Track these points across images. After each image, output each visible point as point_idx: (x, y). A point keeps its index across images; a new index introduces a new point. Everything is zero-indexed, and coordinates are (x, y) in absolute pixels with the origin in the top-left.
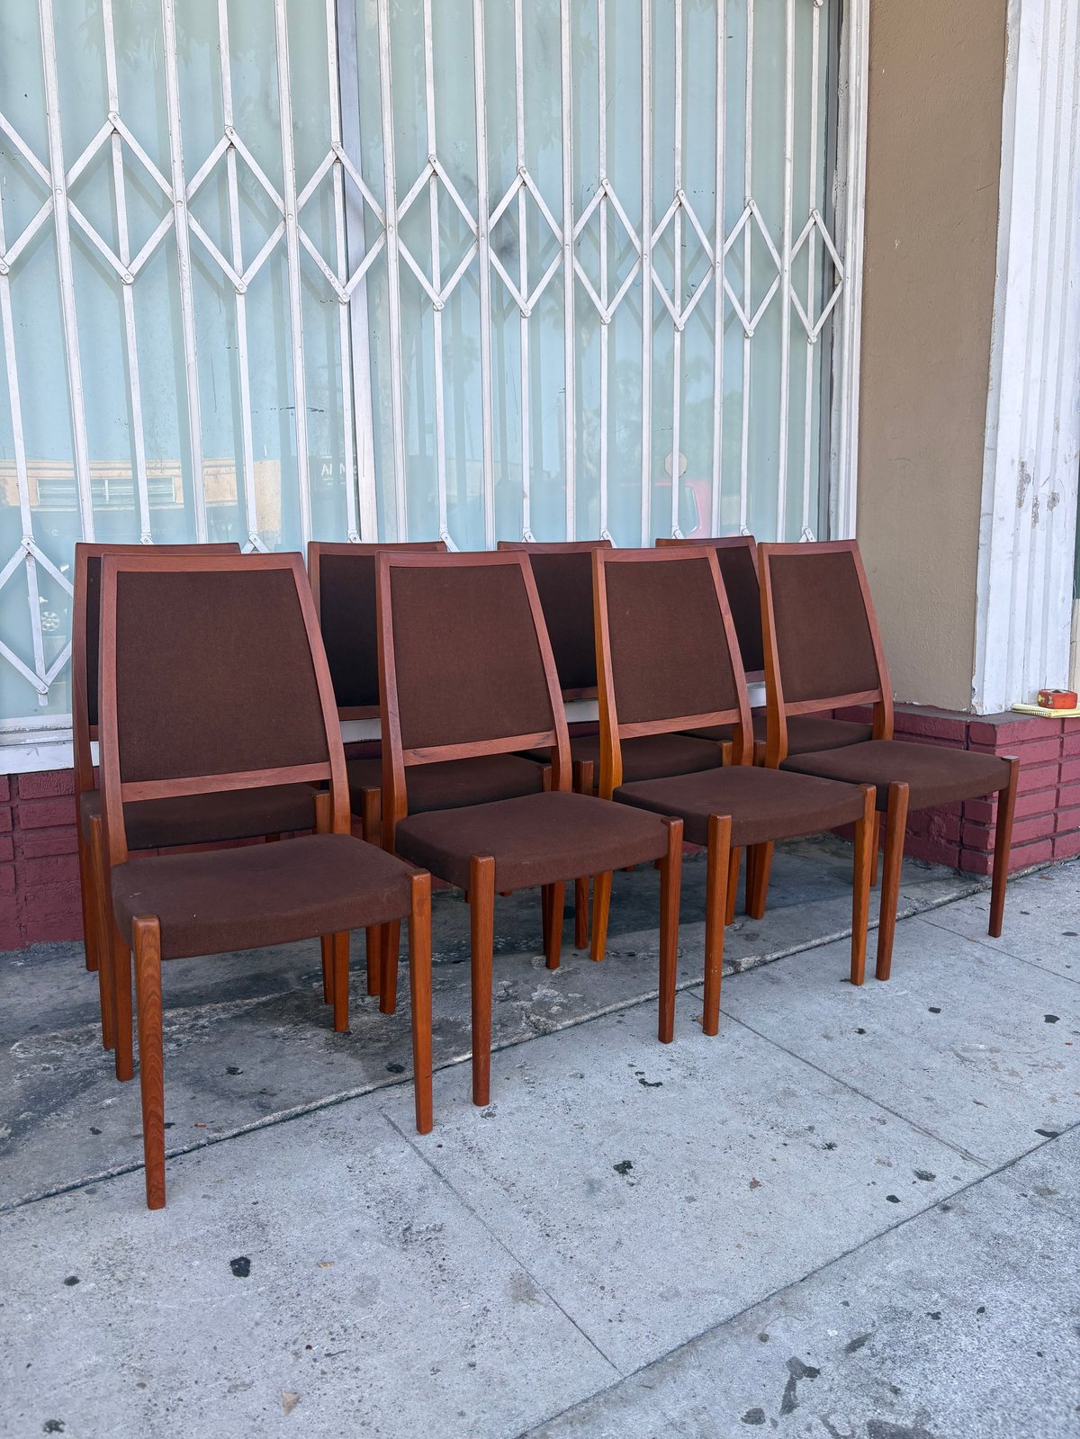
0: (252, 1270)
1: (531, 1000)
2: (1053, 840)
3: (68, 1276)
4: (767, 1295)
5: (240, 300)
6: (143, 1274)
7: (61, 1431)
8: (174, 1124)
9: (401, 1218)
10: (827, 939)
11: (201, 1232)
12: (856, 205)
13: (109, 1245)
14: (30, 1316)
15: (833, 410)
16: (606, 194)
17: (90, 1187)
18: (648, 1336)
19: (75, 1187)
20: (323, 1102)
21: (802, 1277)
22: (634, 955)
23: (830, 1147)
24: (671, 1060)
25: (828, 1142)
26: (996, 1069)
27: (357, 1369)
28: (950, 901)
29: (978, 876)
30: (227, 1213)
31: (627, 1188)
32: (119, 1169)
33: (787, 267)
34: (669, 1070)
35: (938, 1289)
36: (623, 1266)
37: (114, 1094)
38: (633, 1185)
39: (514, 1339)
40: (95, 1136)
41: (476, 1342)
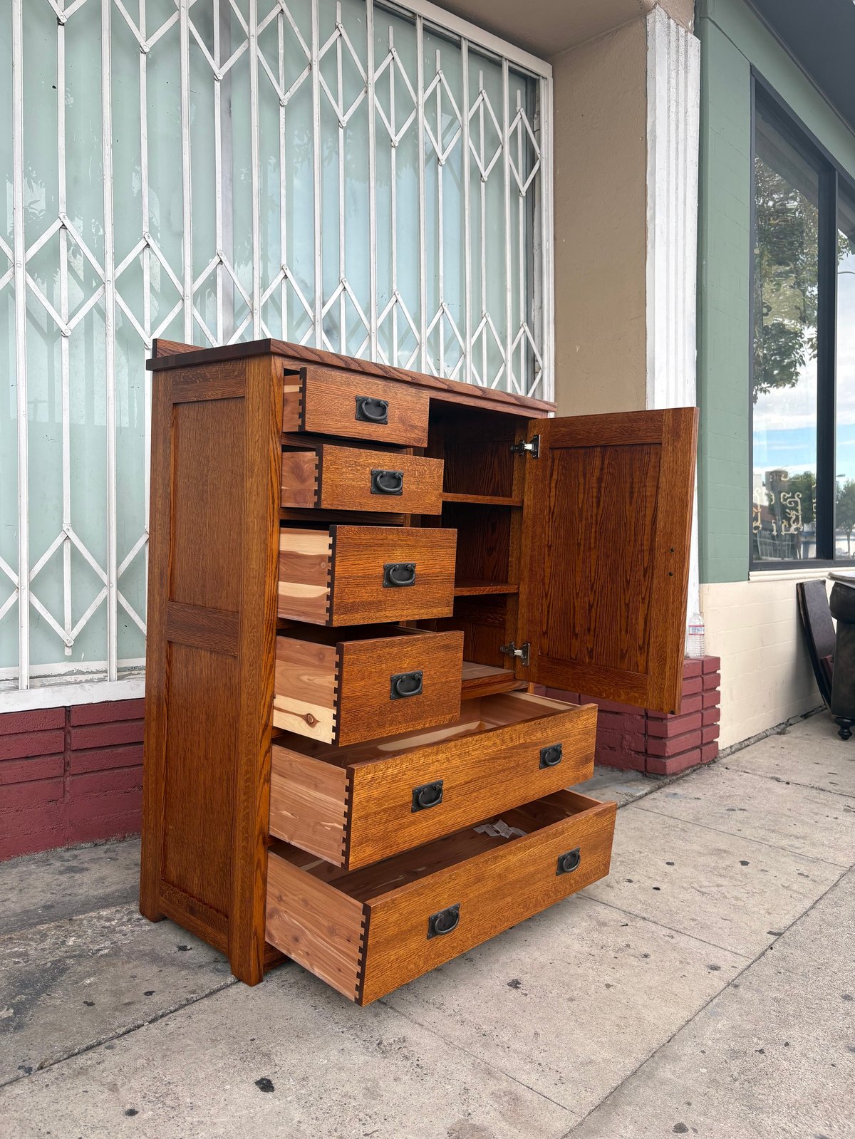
0: (275, 1087)
2: (701, 749)
3: (127, 1109)
4: (651, 1054)
6: (188, 1100)
8: (154, 992)
9: (371, 1037)
11: (220, 1065)
13: (150, 1083)
16: (397, 301)
17: (107, 1044)
18: (586, 1090)
19: (93, 1046)
21: (668, 1039)
23: (646, 956)
25: (643, 953)
26: (725, 897)
28: (646, 794)
29: (659, 777)
30: (234, 1050)
31: (524, 997)
32: (124, 1029)
33: (509, 357)
35: (755, 1035)
36: (546, 1049)
37: (89, 975)
38: (526, 995)
39: (496, 1106)
40: (91, 1008)
41: (470, 1111)
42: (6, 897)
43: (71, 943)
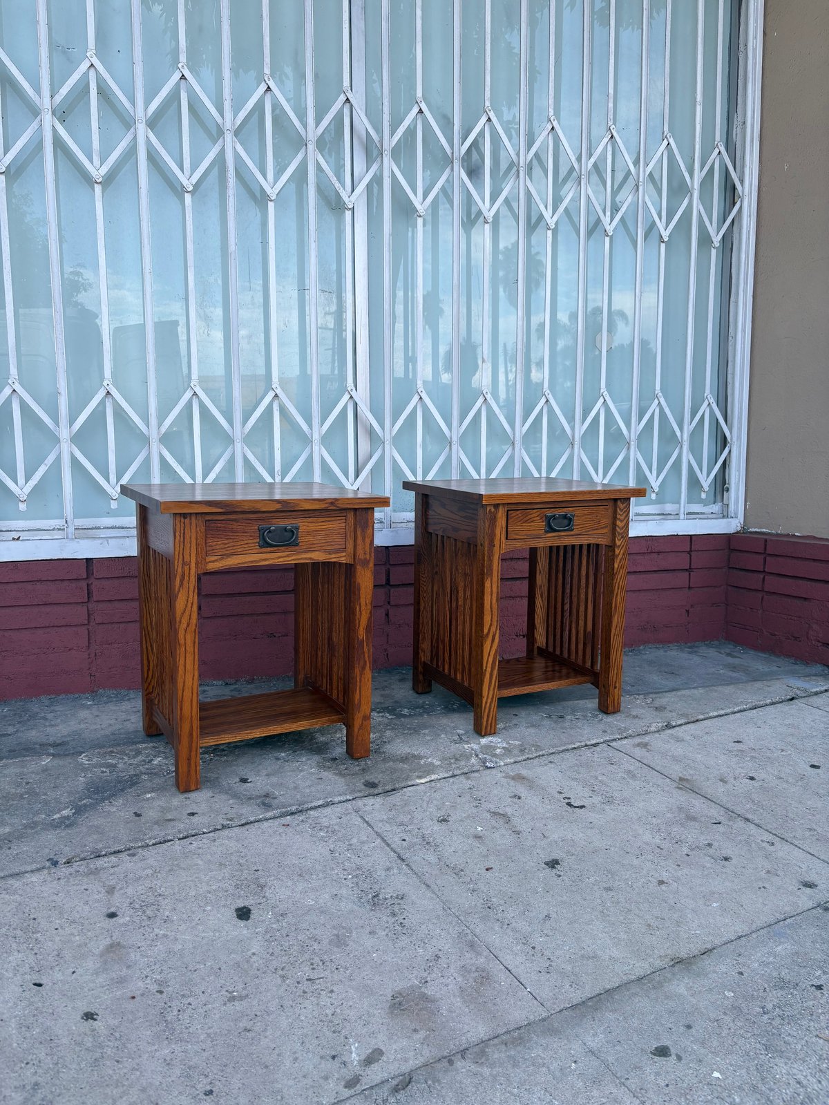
0: (252, 916)
1: (479, 744)
3: (110, 911)
4: (673, 962)
5: (271, 205)
6: (167, 913)
7: (95, 1020)
8: (197, 813)
9: (371, 888)
10: (722, 712)
11: (214, 887)
12: (753, 139)
13: (143, 892)
14: (77, 938)
15: (731, 302)
16: (553, 128)
17: (131, 852)
18: (571, 985)
19: (120, 852)
20: (313, 805)
21: (703, 951)
22: (563, 717)
23: (726, 859)
24: (593, 791)
25: (725, 856)
27: (332, 991)
30: (235, 876)
31: (555, 878)
32: (154, 841)
33: (696, 186)
34: (591, 797)
35: (820, 968)
36: (551, 934)
37: (152, 791)
38: (560, 876)
39: (460, 979)
40: (137, 818)
41: (429, 979)
42: (129, 718)
43: (155, 762)
